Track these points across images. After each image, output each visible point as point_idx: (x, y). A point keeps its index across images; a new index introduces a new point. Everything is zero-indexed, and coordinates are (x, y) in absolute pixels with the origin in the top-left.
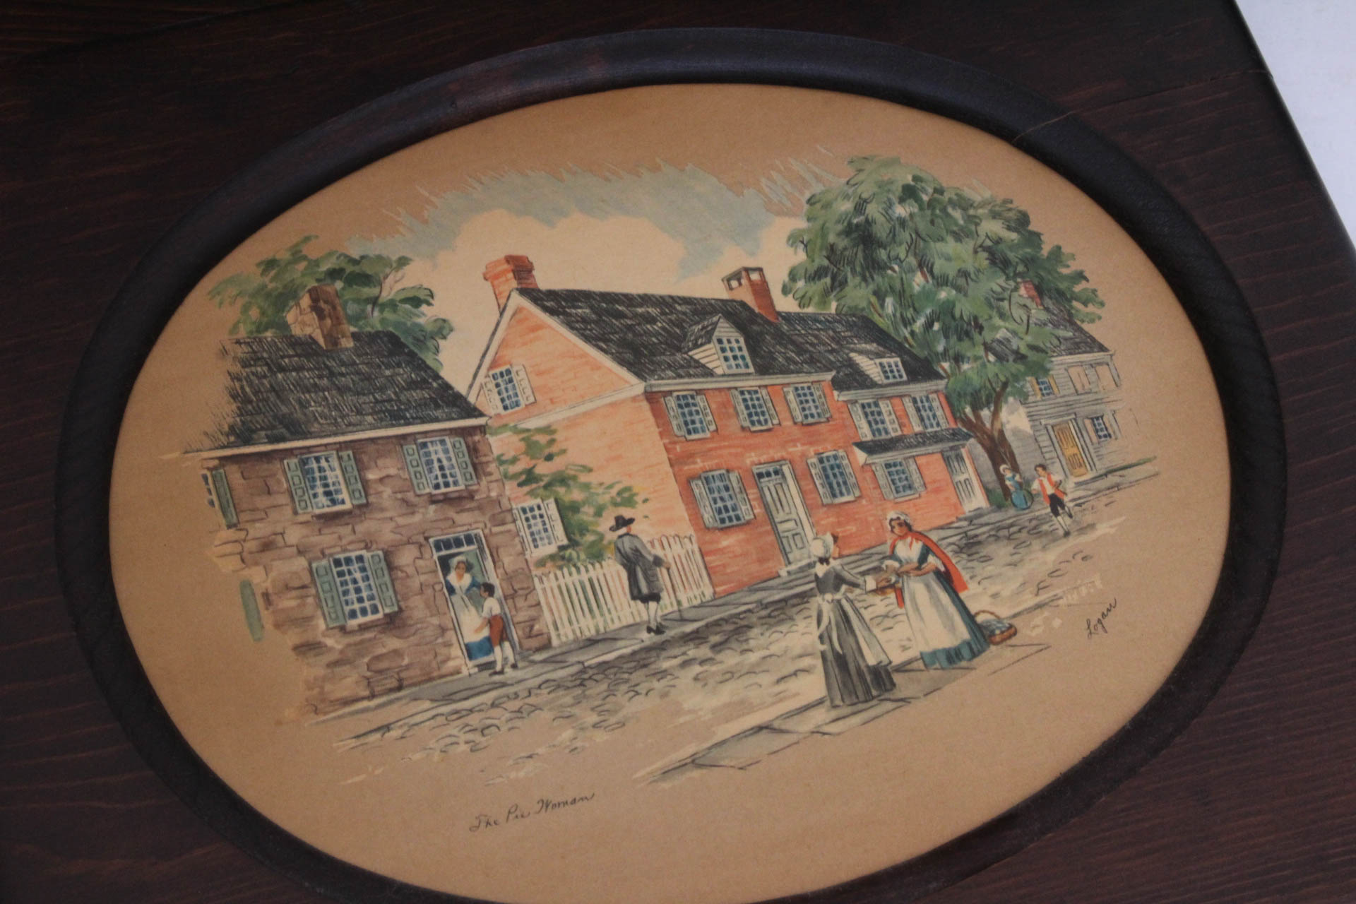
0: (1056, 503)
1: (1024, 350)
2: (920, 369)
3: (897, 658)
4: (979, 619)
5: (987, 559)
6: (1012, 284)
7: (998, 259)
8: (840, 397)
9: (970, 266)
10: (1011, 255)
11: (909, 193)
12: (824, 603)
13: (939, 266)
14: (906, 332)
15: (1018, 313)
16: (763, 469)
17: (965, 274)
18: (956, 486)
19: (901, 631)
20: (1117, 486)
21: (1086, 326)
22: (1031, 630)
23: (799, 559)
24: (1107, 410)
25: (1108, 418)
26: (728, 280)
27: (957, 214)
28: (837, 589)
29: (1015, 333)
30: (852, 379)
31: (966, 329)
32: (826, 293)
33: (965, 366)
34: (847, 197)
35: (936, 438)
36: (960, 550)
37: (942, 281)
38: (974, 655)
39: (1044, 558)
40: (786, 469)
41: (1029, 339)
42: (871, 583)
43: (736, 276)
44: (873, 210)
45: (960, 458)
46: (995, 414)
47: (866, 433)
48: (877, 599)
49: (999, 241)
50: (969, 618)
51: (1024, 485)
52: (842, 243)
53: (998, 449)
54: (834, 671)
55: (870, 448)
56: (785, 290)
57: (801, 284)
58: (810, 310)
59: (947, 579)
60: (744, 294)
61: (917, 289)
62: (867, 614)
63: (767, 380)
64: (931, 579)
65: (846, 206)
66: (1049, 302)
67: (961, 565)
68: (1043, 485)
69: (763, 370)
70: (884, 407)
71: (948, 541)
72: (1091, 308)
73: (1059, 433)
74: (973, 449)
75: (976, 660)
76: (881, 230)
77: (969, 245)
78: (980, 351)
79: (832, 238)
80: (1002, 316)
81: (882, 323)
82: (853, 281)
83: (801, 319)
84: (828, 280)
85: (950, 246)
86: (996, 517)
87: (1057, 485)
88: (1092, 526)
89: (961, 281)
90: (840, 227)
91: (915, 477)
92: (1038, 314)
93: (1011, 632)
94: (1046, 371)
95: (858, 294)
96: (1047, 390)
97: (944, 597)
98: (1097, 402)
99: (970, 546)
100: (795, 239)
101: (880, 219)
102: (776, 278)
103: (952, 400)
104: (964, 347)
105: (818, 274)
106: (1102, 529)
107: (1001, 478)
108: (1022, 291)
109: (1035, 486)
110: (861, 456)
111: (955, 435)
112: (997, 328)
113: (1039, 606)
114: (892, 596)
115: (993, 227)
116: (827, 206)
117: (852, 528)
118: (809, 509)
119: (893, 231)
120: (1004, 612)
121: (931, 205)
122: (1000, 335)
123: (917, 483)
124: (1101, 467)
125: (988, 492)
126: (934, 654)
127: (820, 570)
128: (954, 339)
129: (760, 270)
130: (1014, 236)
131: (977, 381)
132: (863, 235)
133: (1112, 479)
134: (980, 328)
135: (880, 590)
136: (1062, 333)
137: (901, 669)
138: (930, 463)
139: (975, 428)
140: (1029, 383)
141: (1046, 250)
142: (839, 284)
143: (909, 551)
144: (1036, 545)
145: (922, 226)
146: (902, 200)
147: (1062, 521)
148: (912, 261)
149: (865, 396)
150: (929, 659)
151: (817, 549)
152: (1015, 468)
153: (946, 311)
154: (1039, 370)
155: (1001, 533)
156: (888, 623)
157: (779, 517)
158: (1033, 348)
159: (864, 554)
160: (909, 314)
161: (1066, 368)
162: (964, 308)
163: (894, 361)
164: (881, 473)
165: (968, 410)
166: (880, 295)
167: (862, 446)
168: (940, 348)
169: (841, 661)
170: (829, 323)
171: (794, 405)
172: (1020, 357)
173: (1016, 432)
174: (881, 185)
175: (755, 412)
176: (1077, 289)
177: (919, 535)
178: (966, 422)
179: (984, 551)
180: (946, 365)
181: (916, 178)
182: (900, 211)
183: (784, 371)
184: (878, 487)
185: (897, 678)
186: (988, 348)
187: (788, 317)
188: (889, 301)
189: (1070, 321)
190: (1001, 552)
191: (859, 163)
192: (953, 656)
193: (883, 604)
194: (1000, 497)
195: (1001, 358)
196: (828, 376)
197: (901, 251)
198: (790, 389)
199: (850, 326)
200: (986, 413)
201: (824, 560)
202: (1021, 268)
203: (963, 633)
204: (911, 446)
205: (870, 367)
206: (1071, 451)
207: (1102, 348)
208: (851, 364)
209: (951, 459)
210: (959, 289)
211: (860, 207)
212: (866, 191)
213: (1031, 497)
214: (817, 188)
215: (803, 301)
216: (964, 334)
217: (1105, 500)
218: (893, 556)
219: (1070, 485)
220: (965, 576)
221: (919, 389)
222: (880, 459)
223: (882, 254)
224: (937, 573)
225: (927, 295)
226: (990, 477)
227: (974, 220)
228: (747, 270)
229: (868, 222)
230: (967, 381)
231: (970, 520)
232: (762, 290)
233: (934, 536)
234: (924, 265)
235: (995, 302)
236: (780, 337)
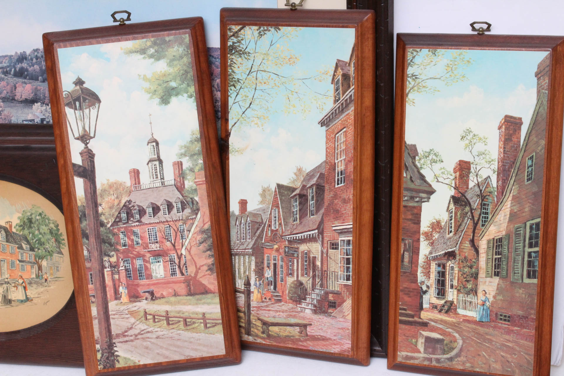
0: (46, 280)
1: (50, 251)
2: (32, 249)
3: (13, 299)
4: (28, 296)
5: (32, 287)
6: (52, 238)
7: (51, 233)
8: (18, 250)
9: (46, 232)
10: (53, 232)
11: (40, 214)
12: (5, 286)
13: (41, 231)
14: (32, 241)
15: (51, 243)
16: (2, 260)
17: (45, 233)
18: (31, 272)
19: (15, 294)
20: (57, 281)
21: (62, 250)
22: (35, 301)
23: (3, 277)
24: (60, 266)
25: (59, 268)
26: (6, 223)
27: (47, 221)
28: (8, 284)
29: (49, 247)
30: (20, 247)
31: (41, 244)
32: (21, 230)
33: (40, 251)
34: (29, 212)
35: (31, 263)
36: (28, 284)
37: (41, 234)
38: (25, 302)
39: (41, 289)
40: (6, 261)
41: (51, 249)
42: (13, 285)
43: (7, 222)
44: (33, 216)
45: (33, 267)
46: (42, 261)
47: (20, 258)
48: (13, 288)
49: (52, 229)
50: (26, 296)
51: (42, 276)
52: (26, 221)
53: (40, 268)
54: (3, 298)
55: (20, 261)
56: (15, 227)
57: (17, 227)
58: (18, 232)
59: (25, 288)
60: (8, 226)
61: (36, 234)
62: (11, 290)
63: (7, 244)
64: (23, 287)
65: (29, 214)
66: (57, 243)
67: (28, 286)
68: (45, 276)
69: (7, 241)
70: (24, 254)
71: (27, 281)
72: (63, 246)
73: (51, 268)
74: (36, 266)
75: (25, 303)
76: (33, 220)
77: (47, 228)
78: (43, 249)
79: (25, 220)
80: (48, 243)
81: (29, 239)
82: (26, 229)
83: (16, 234)
84: (22, 228)
85: (44, 227)
86: (36, 280)
87: (47, 277)
88: (50, 286)
89: (44, 234)
90: (27, 218)
91: (25, 269)
92: (54, 245)
93: (32, 300)
94: (52, 256)
95: (26, 232)
96: (51, 259)
97: (24, 291)
98: (59, 264)
99: (30, 283)
100: (19, 218)
101: (34, 218)
102: (14, 225)
103: (35, 256)
104: (40, 247)
105: (20, 226)
106: (52, 287)
107: (39, 273)
108: (53, 239)
109: (44, 276)
110: (18, 262)
111: (34, 263)
112: (47, 245)
113: (38, 297)
114: (16, 288)
115: (52, 226)
116: (26, 213)
117: (13, 274)
118: (8, 269)
119: (35, 222)
120: (32, 296)
121: (43, 218)
122: (47, 247)
123: (25, 270)
124: (55, 276)
125: (36, 275)
126: (19, 300)
127: (6, 280)
128: (39, 245)
129: (11, 222)
130: (55, 228)
131: (40, 254)
132: (30, 221)
133: (56, 279)
134: (44, 244)
135: (14, 287)
136: (57, 249)
137: (13, 301)
138: (28, 267)
139: (37, 263)
140: (49, 257)
141: (59, 233)
142: (24, 229)
143: (21, 281)
144: (41, 286)
145: (40, 221)
146: (39, 215)
147: (46, 284)
148: (37, 228)
149: (22, 251)
150: (18, 300)
151: (7, 276)
152: (42, 272)
153: (39, 240)
154: (51, 255)
155: (37, 283)
156: (14, 292)
157: (2, 269)
158: (51, 251)
159: (14, 279)
160: (33, 238)
161: (55, 255)
162: (42, 240)
163: (28, 246)
164: (20, 266)
165: (37, 259)
166: (30, 233)
167: (19, 260)
168: (36, 246)
169: (5, 297)
170: (20, 236)
171: (10, 249)
172: (49, 252)
173: (44, 265)
174: (36, 211)
175: (4, 249)
176: (63, 242)
177: (23, 279)
178: (36, 261)
179: (32, 285)
180: (36, 250)
181: (42, 212)
182: (38, 218)
183: (10, 243)
184: (19, 268)
185: (12, 302)
186: (44, 249)
187: (14, 233)
188: (31, 235)
189: (59, 247)
190: (35, 286)
191: (34, 206)
192: (22, 301)
193: (14, 289)
194: (38, 276)
195: (46, 251)
196: (17, 246)
197: (36, 225)
198: (10, 246)
199: (23, 238)
200: (40, 260)
201: (7, 279)
202: (54, 235)
203: (25, 298)
204: (26, 263)
205: (24, 246)
206: (51, 272)
207: (63, 255)
208: (21, 245)
209: (32, 267)
210: (43, 236)
211: (31, 215)
212: (33, 212)
213: (42, 278)
214: (25, 209)
215: (17, 230)
216: (41, 245)
217: (54, 282)
218: (18, 281)
219: (49, 278)
220: (28, 288)
221: (31, 253)
222: (21, 264)
223: (32, 225)
224: (24, 287)
225: (37, 235)
226: (37, 272)
227: (49, 223)
228: (9, 222)
229: (32, 218)
230: (39, 254)
231: (32, 279)
232: (11, 226)
233: (25, 280)
234: (39, 229)
235: (48, 240)
236: (11, 236)
